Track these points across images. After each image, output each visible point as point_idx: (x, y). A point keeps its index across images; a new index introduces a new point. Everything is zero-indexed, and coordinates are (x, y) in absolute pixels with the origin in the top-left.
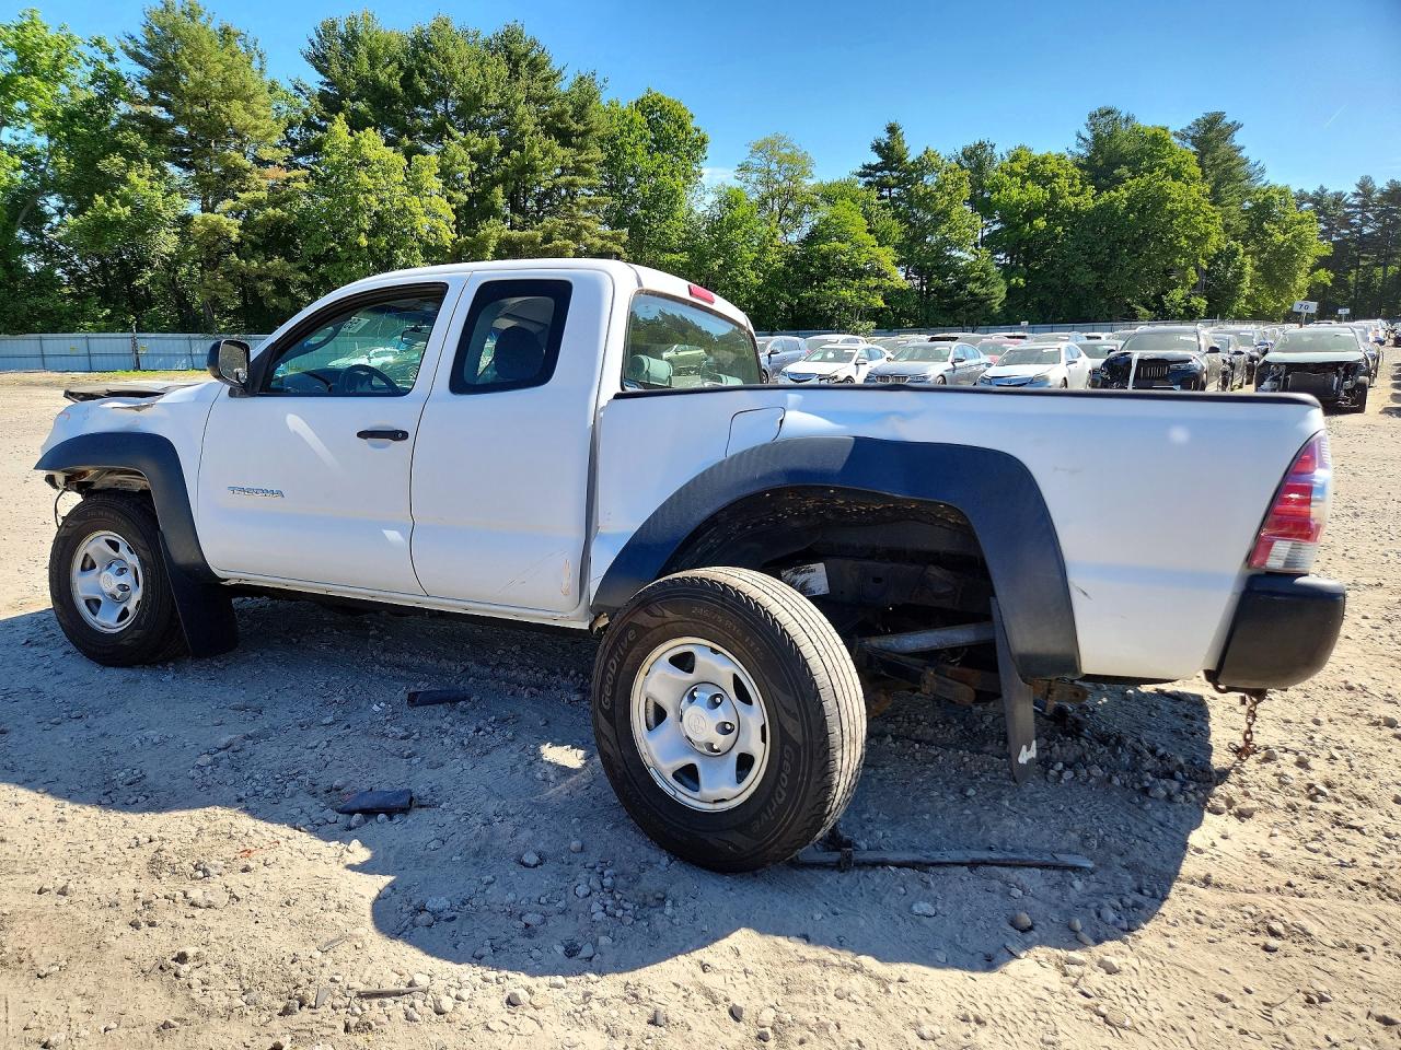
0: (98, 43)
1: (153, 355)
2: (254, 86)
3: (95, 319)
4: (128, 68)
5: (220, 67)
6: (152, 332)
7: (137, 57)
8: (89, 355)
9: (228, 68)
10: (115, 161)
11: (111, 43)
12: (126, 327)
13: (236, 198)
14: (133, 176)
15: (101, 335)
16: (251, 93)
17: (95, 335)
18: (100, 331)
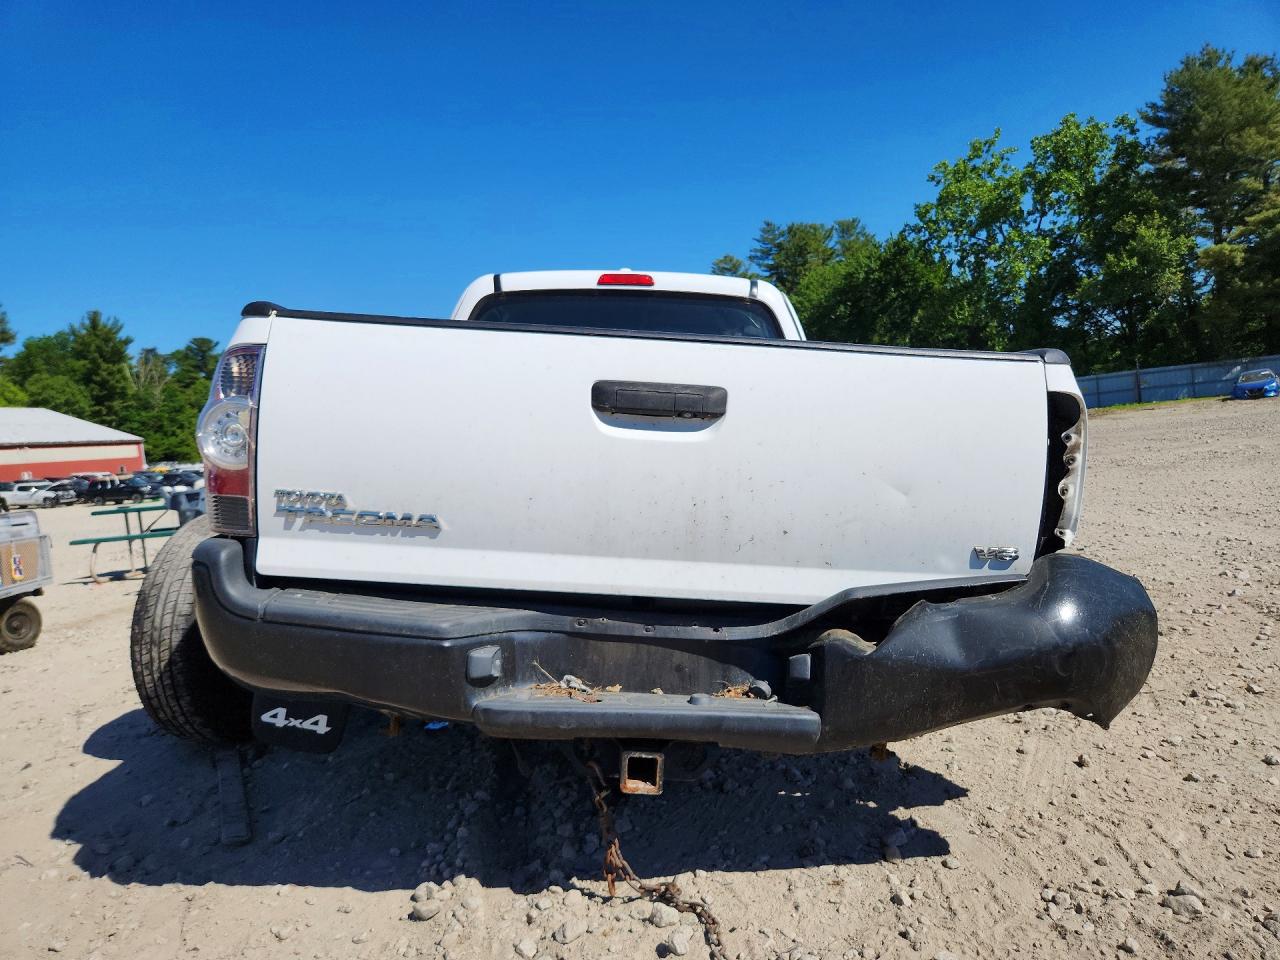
0: (1122, 121)
1: (1155, 387)
2: (1269, 107)
3: (1107, 361)
4: (1147, 133)
5: (1236, 102)
6: (1157, 366)
7: (1156, 121)
8: (1099, 393)
9: (1244, 99)
10: (1127, 220)
11: (1133, 117)
12: (1131, 365)
13: (1245, 224)
14: (1142, 230)
15: (1110, 375)
16: (1268, 114)
17: (1105, 375)
18: (1108, 371)
